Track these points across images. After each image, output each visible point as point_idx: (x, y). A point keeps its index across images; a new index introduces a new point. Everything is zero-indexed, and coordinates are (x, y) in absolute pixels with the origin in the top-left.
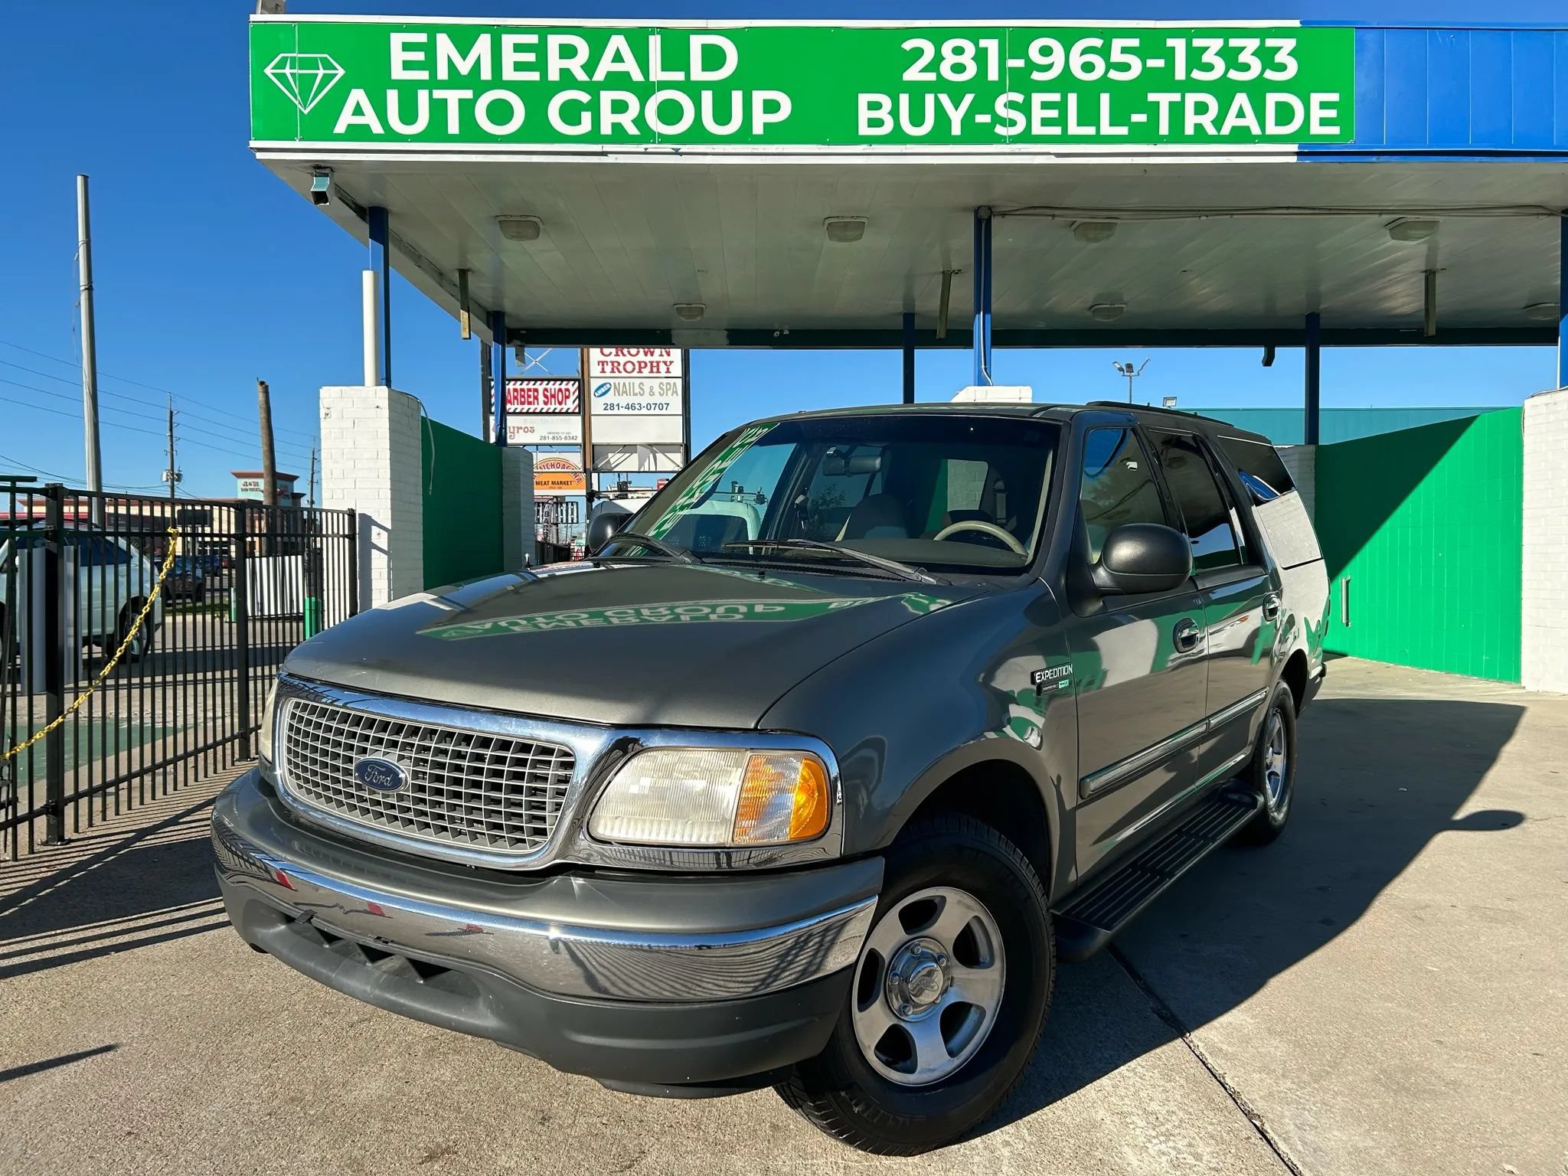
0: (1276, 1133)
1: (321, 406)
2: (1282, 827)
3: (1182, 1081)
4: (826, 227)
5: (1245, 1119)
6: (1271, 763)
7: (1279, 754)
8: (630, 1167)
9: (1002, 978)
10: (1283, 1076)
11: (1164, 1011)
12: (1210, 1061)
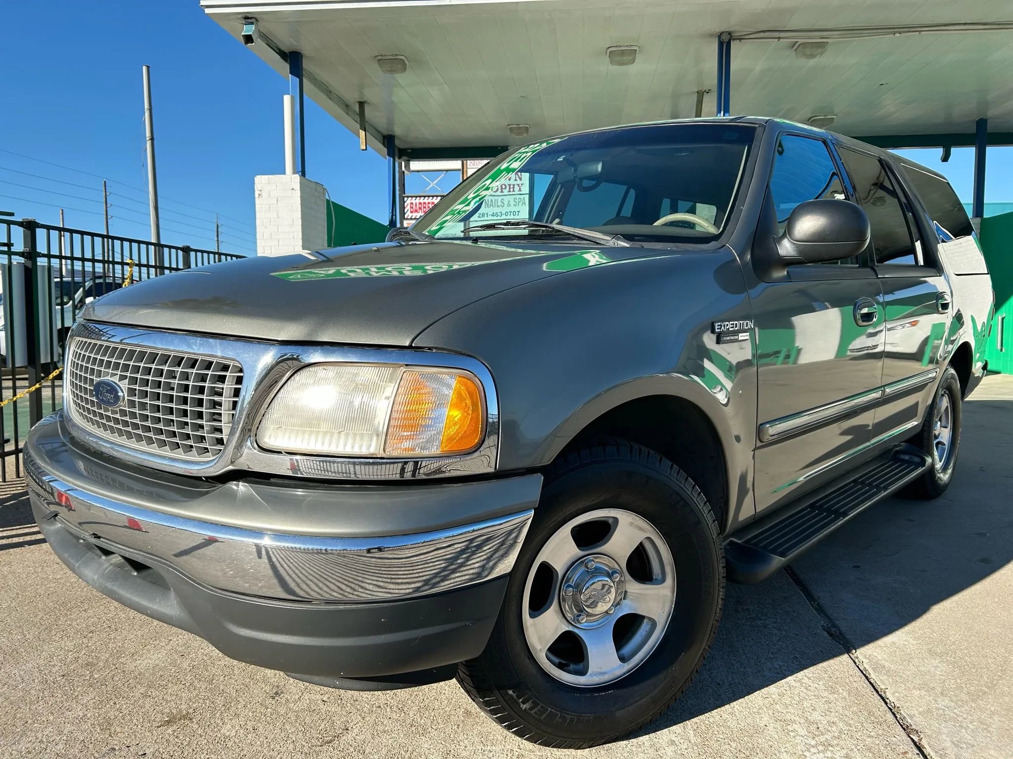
0: (933, 749)
1: (256, 189)
2: (946, 486)
3: (845, 694)
4: (608, 54)
5: (903, 733)
6: (939, 434)
7: (946, 427)
8: (331, 742)
9: (673, 594)
10: (942, 693)
11: (833, 630)
12: (873, 676)
